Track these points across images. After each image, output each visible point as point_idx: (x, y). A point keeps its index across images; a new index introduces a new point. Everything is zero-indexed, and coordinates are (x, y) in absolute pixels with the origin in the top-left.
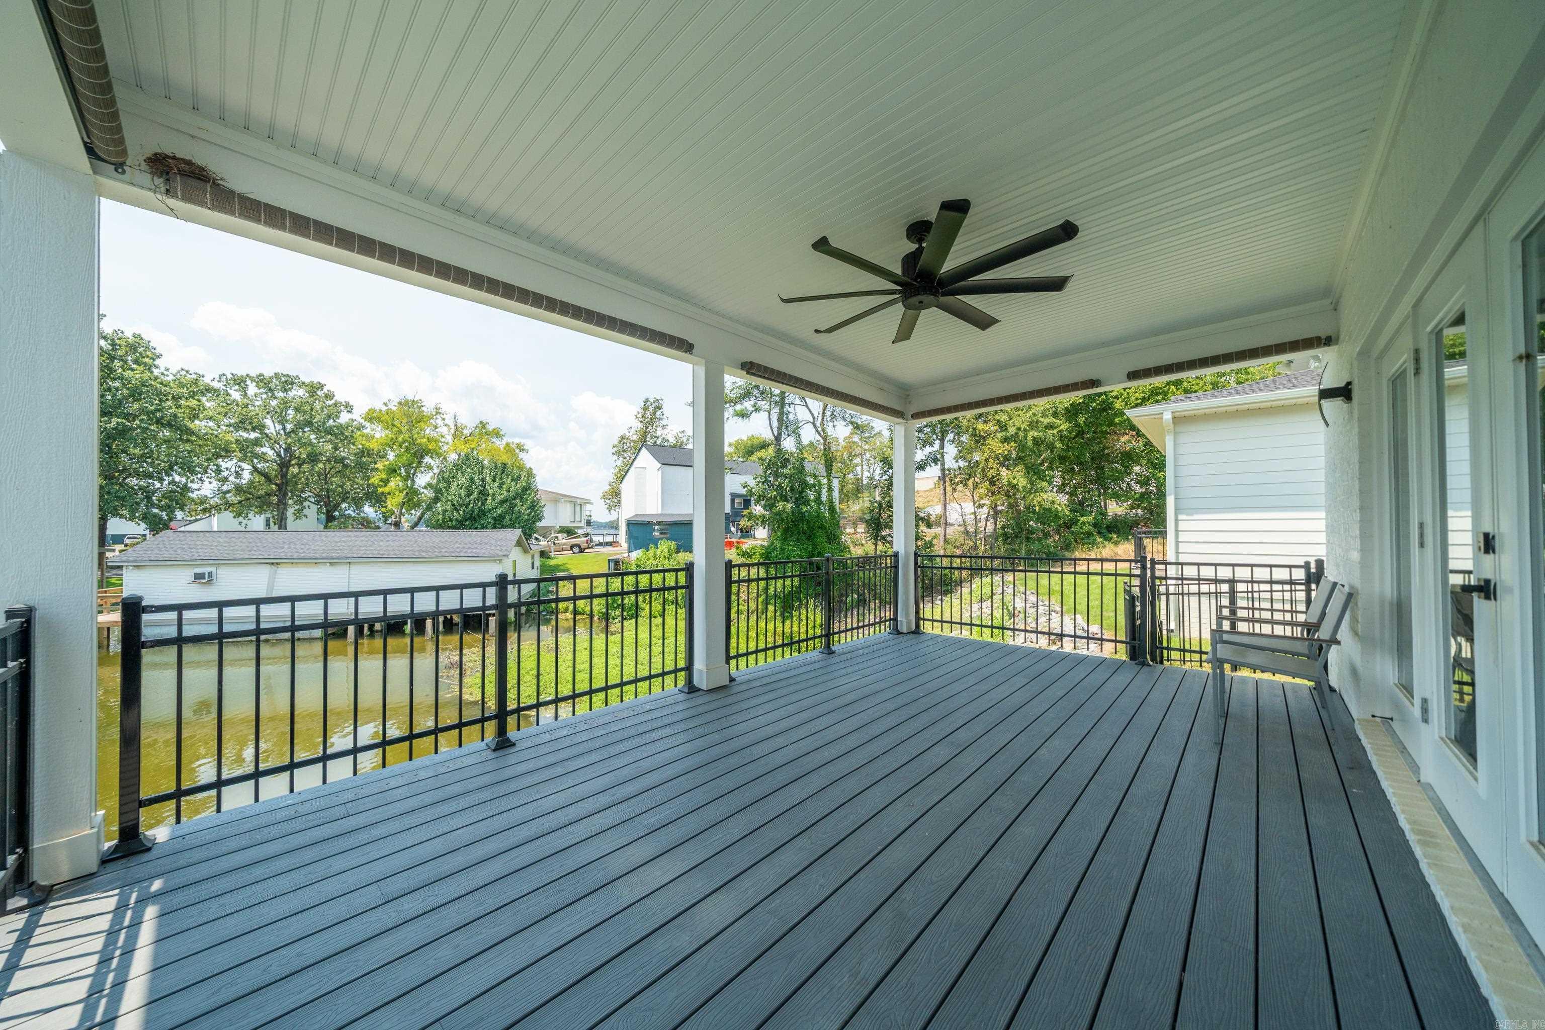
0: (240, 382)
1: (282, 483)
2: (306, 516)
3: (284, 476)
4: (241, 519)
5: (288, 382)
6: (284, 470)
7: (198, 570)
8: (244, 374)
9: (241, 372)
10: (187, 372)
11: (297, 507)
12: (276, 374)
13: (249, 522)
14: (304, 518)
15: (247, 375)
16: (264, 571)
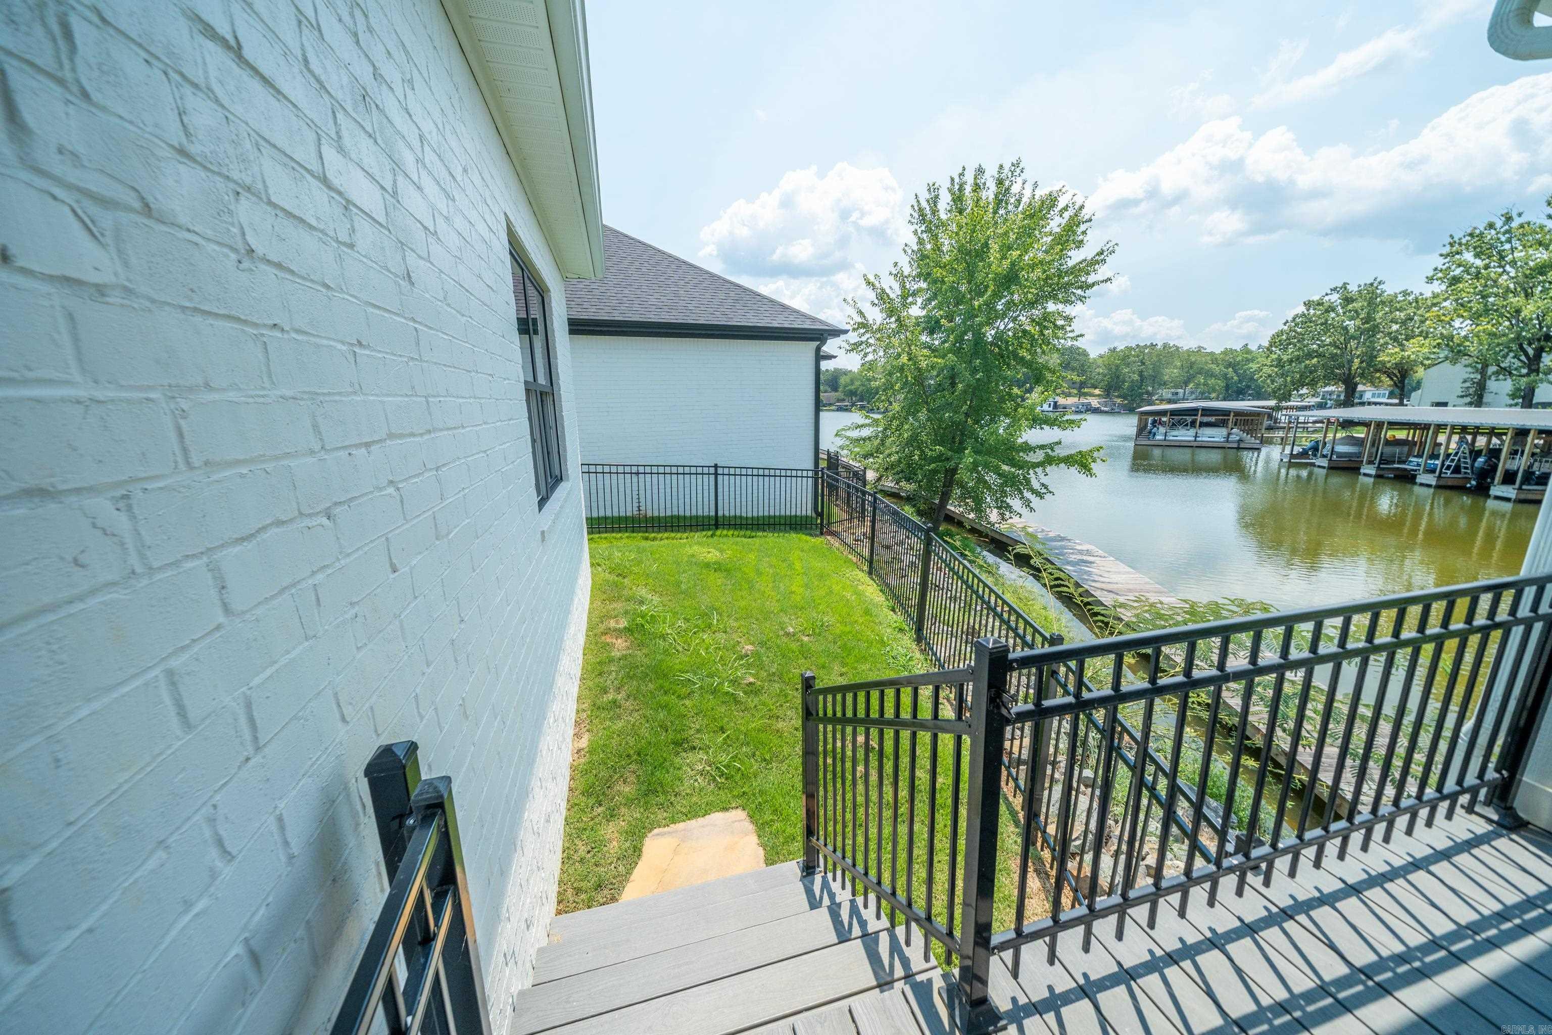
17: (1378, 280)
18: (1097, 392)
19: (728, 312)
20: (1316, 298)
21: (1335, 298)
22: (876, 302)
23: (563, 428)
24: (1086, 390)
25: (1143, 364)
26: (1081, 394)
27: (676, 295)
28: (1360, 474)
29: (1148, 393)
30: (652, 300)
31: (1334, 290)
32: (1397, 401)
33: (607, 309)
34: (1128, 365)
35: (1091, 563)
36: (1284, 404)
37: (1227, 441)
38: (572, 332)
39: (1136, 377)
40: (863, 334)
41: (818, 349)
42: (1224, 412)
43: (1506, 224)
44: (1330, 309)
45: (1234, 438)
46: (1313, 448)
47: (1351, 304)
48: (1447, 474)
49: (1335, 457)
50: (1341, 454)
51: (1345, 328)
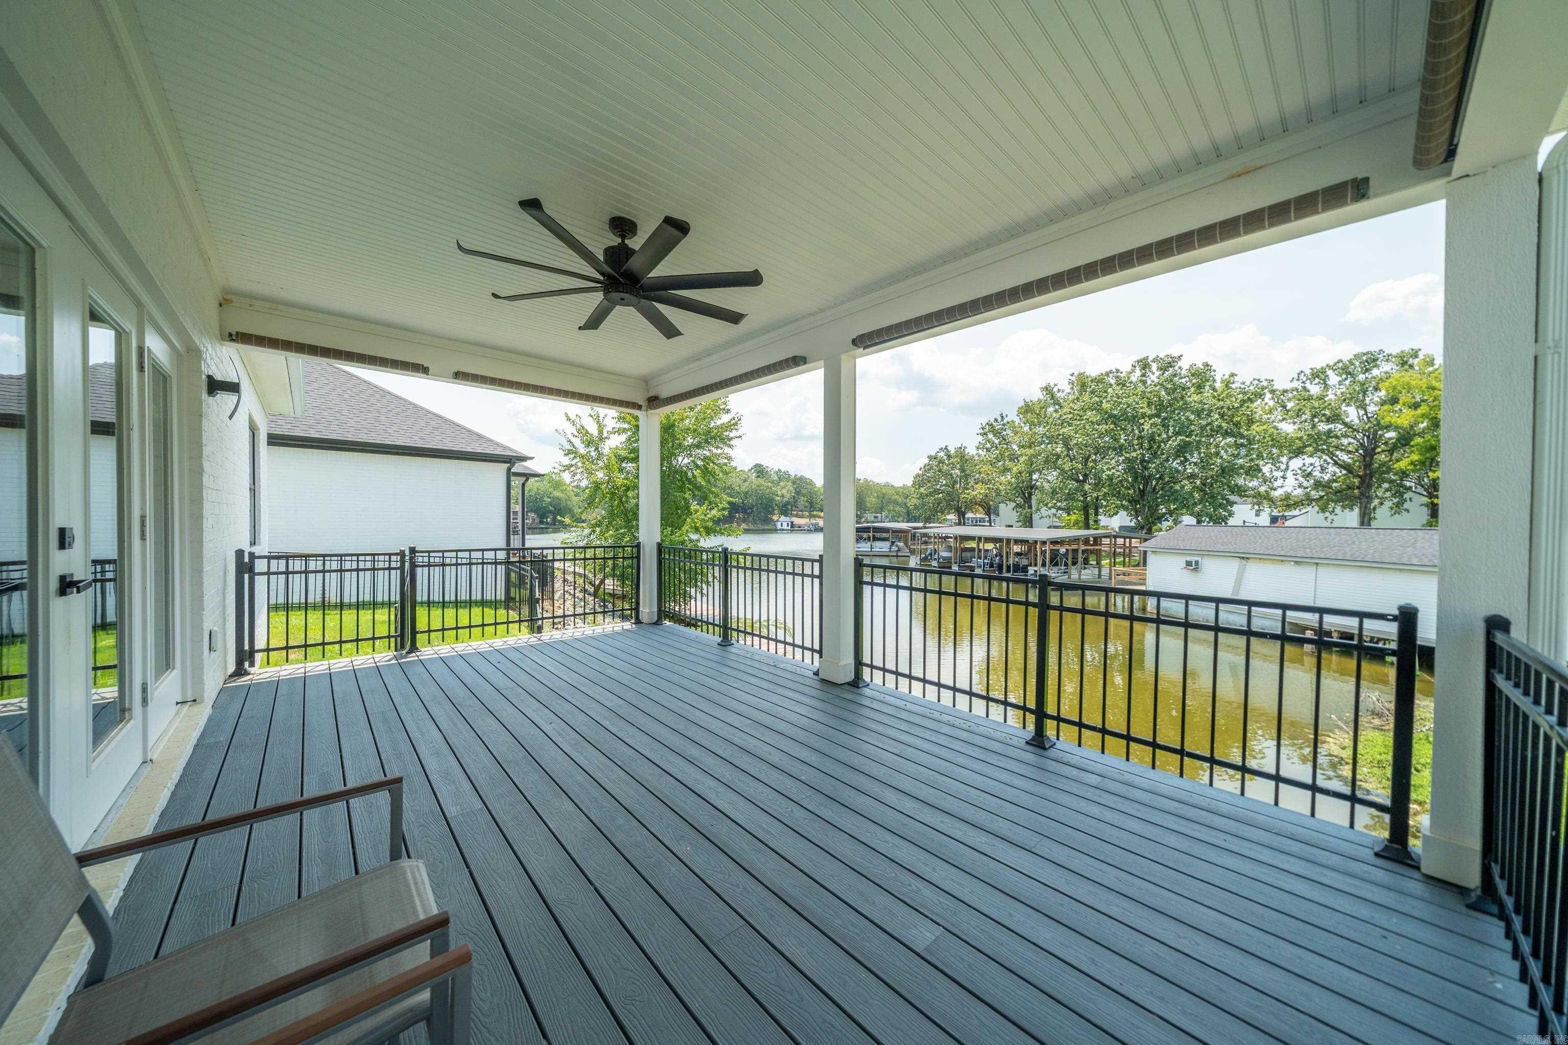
0: (1319, 375)
1: (1366, 474)
2: (1408, 511)
3: (1368, 465)
4: (1327, 514)
5: (1370, 361)
6: (1368, 459)
7: (1189, 558)
8: (1324, 366)
9: (1318, 366)
10: (1259, 380)
11: (1395, 500)
12: (1355, 355)
13: (1335, 518)
14: (1405, 513)
15: (1327, 366)
16: (1234, 565)
17: (964, 446)
18: (822, 514)
19: (426, 437)
22: (576, 434)
23: (260, 510)
24: (815, 513)
26: (811, 516)
27: (377, 419)
30: (352, 423)
31: (941, 449)
32: (989, 524)
33: (304, 427)
36: (928, 525)
37: (890, 551)
38: (270, 443)
40: (573, 459)
41: (509, 469)
42: (886, 530)
43: (1002, 420)
44: (941, 462)
45: (894, 548)
46: (931, 554)
47: (952, 460)
48: (987, 568)
49: (941, 560)
50: (944, 558)
51: (951, 475)
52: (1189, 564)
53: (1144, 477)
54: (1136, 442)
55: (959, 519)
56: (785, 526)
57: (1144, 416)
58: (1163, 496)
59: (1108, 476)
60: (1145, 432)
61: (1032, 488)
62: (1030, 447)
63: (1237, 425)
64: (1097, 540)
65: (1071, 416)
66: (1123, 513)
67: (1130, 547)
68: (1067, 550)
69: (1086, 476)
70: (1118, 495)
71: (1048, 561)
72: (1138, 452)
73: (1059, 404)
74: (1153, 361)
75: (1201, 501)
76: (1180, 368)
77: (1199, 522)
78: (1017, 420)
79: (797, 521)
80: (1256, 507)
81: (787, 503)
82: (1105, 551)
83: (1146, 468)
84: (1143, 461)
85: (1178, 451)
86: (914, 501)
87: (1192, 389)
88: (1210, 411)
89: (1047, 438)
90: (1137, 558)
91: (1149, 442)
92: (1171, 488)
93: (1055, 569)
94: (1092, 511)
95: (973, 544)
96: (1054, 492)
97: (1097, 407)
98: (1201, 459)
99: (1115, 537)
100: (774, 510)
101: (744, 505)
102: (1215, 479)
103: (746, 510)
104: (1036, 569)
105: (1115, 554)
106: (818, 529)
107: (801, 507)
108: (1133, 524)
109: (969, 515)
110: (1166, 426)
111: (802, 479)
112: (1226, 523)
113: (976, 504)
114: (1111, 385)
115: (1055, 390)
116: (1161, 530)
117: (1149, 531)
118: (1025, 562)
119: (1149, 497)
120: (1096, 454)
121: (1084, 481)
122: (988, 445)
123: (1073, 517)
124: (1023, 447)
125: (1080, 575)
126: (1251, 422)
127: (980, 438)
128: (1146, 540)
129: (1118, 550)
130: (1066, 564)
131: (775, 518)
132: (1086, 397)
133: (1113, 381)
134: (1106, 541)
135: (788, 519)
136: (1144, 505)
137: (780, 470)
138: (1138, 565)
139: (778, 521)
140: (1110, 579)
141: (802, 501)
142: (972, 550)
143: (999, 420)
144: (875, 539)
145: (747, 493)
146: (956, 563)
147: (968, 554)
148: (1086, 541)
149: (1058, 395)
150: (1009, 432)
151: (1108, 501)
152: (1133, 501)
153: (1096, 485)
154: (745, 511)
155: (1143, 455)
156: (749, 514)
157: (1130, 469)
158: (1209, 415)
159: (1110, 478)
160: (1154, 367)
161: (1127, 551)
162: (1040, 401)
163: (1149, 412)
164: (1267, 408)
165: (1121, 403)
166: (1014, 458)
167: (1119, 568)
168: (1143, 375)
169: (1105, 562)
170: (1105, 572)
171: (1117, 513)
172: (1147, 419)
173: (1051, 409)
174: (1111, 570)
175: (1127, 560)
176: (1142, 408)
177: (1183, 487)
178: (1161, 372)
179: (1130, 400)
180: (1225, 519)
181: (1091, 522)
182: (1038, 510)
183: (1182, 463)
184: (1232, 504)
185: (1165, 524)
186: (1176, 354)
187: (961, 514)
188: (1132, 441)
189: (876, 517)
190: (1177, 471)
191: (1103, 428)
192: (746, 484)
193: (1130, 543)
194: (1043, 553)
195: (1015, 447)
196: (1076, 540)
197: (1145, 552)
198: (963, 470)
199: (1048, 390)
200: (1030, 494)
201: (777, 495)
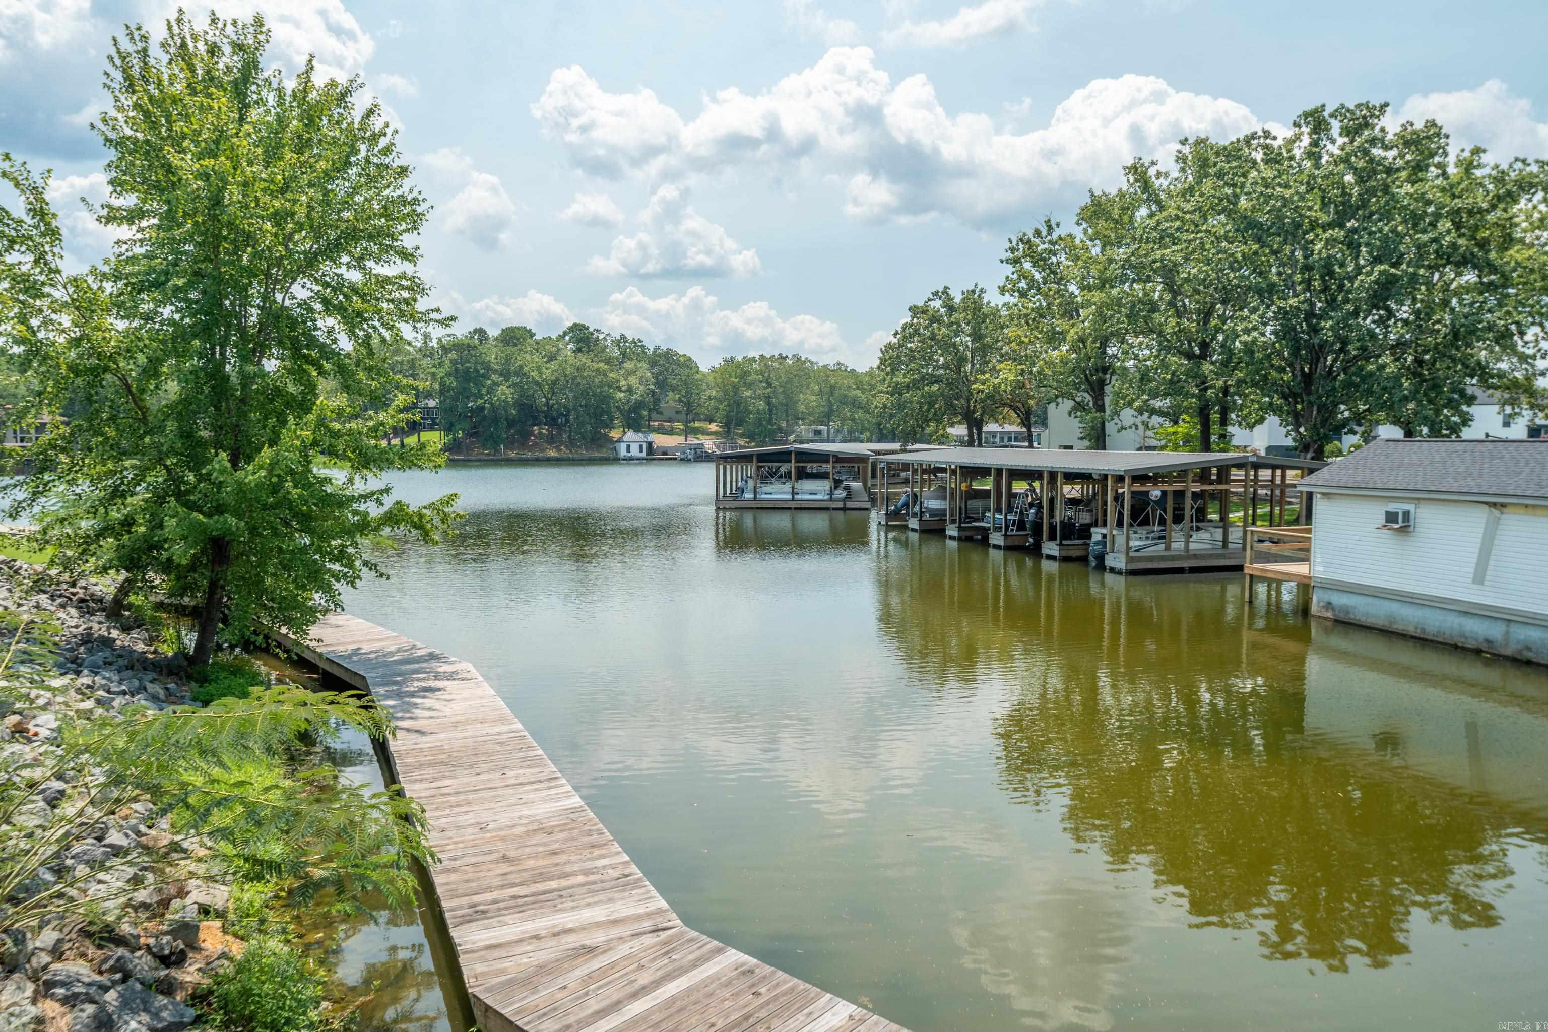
7: (1392, 507)
16: (1479, 517)
17: (979, 287)
18: (713, 427)
20: (920, 304)
21: (937, 304)
24: (697, 424)
25: (770, 385)
26: (689, 431)
28: (945, 537)
29: (780, 430)
31: (936, 294)
32: (1026, 444)
34: (749, 386)
35: (439, 690)
36: (907, 446)
37: (831, 500)
39: (762, 405)
42: (822, 457)
43: (1049, 234)
44: (935, 319)
45: (840, 494)
46: (906, 505)
47: (956, 316)
48: (1013, 530)
49: (927, 516)
50: (934, 513)
51: (954, 345)
52: (1391, 517)
53: (1310, 348)
54: (1298, 278)
55: (970, 435)
56: (635, 452)
57: (1314, 225)
58: (1348, 385)
59: (1245, 344)
60: (1316, 257)
61: (1105, 370)
62: (1102, 287)
63: (1483, 245)
64: (1224, 470)
65: (1178, 224)
66: (1273, 420)
67: (1284, 486)
68: (1164, 493)
69: (1204, 346)
70: (1264, 384)
71: (1126, 513)
72: (1302, 298)
73: (1158, 202)
74: (1332, 116)
75: (1414, 395)
76: (1383, 130)
77: (1409, 434)
78: (1079, 234)
79: (660, 441)
80: (1508, 409)
81: (639, 405)
82: (1236, 493)
83: (1315, 330)
84: (1310, 315)
85: (1375, 295)
86: (883, 399)
87: (1404, 174)
88: (1437, 216)
89: (1133, 267)
90: (1296, 506)
91: (1322, 277)
92: (1361, 369)
93: (1143, 531)
94: (1215, 417)
95: (987, 485)
96: (1144, 378)
97: (1229, 208)
98: (1417, 313)
99: (1257, 466)
100: (612, 420)
101: (550, 408)
102: (1440, 352)
103: (554, 420)
104: (1104, 531)
105: (1255, 500)
106: (701, 457)
107: (667, 414)
108: (1289, 442)
109: (990, 427)
110: (1353, 246)
111: (668, 355)
112: (1458, 436)
113: (1004, 405)
114: (1254, 162)
115: (1152, 172)
116: (1340, 453)
117: (1319, 455)
118: (1085, 518)
119: (1320, 387)
120: (1224, 302)
121: (1203, 356)
122: (1023, 284)
123: (1182, 428)
124: (1089, 288)
125: (1187, 543)
126: (1508, 241)
127: (1009, 269)
128: (1311, 471)
129: (1261, 492)
130: (1162, 522)
131: (615, 434)
132: (1207, 186)
133: (1258, 156)
134: (1237, 474)
135: (640, 437)
136: (1311, 404)
137: (623, 337)
138: (1296, 521)
139: (620, 441)
140: (1244, 548)
141: (671, 400)
142: (985, 494)
143: (1044, 233)
144: (803, 475)
145: (555, 383)
146: (953, 521)
147: (978, 504)
148: (1203, 475)
149: (1157, 183)
150: (1063, 258)
151: (1246, 396)
152: (1290, 395)
153: (1225, 364)
154: (552, 422)
155: (1312, 305)
156: (560, 428)
157: (1287, 333)
158: (1433, 225)
159: (1249, 349)
160: (1336, 126)
161: (1278, 492)
162: (1121, 195)
163: (1324, 218)
164: (1536, 215)
165: (1270, 197)
166: (1070, 311)
167: (1261, 528)
168: (1315, 144)
169: (1236, 516)
170: (1235, 535)
171: (1261, 420)
172: (1320, 231)
173: (1143, 211)
174: (1245, 532)
175: (1277, 510)
176: (1310, 208)
177: (1382, 367)
178: (1346, 139)
179: (1288, 193)
180: (1455, 430)
181: (1214, 438)
182: (1117, 414)
183: (1381, 322)
184: (1471, 400)
185: (1350, 440)
186: (1376, 102)
187: (975, 425)
188: (1290, 276)
189: (818, 432)
190: (1372, 335)
191: (1238, 250)
192: (553, 366)
193: (1283, 476)
194: (1118, 498)
195: (1073, 288)
196: (1183, 472)
197: (1310, 495)
198: (977, 336)
199: (1138, 172)
200: (1102, 384)
201: (619, 389)
